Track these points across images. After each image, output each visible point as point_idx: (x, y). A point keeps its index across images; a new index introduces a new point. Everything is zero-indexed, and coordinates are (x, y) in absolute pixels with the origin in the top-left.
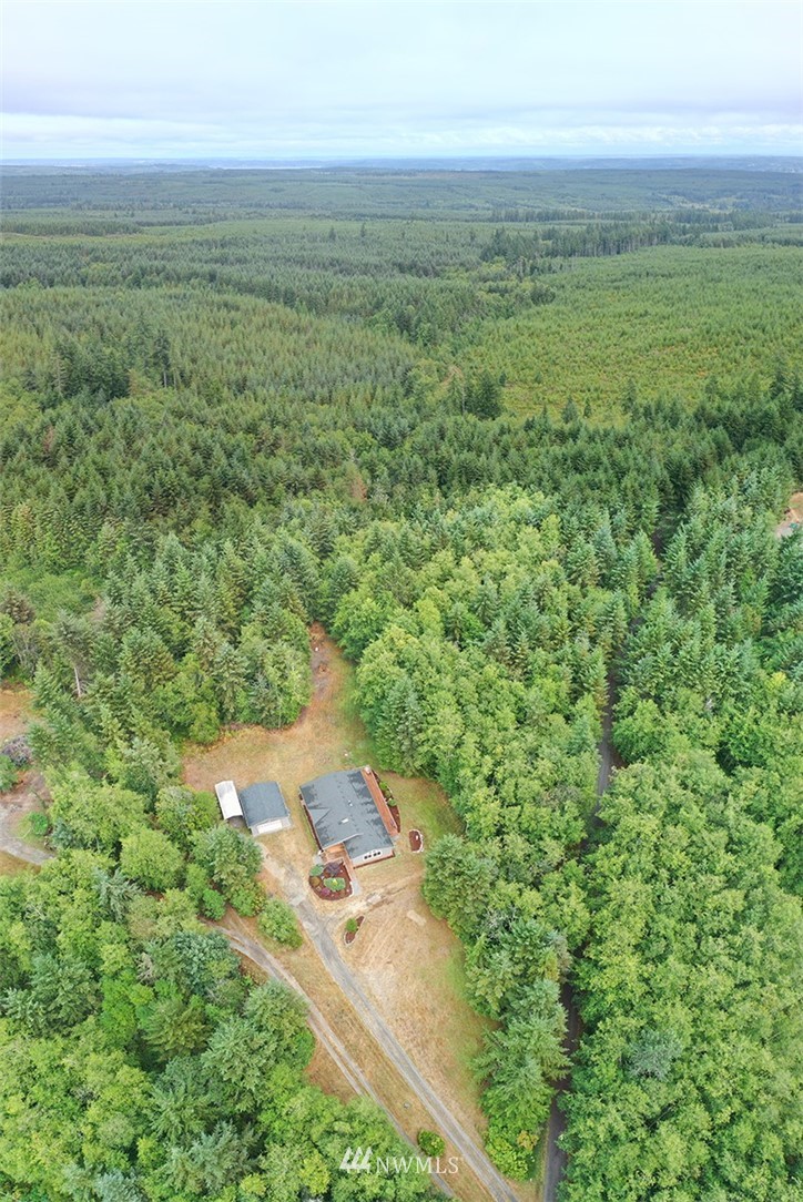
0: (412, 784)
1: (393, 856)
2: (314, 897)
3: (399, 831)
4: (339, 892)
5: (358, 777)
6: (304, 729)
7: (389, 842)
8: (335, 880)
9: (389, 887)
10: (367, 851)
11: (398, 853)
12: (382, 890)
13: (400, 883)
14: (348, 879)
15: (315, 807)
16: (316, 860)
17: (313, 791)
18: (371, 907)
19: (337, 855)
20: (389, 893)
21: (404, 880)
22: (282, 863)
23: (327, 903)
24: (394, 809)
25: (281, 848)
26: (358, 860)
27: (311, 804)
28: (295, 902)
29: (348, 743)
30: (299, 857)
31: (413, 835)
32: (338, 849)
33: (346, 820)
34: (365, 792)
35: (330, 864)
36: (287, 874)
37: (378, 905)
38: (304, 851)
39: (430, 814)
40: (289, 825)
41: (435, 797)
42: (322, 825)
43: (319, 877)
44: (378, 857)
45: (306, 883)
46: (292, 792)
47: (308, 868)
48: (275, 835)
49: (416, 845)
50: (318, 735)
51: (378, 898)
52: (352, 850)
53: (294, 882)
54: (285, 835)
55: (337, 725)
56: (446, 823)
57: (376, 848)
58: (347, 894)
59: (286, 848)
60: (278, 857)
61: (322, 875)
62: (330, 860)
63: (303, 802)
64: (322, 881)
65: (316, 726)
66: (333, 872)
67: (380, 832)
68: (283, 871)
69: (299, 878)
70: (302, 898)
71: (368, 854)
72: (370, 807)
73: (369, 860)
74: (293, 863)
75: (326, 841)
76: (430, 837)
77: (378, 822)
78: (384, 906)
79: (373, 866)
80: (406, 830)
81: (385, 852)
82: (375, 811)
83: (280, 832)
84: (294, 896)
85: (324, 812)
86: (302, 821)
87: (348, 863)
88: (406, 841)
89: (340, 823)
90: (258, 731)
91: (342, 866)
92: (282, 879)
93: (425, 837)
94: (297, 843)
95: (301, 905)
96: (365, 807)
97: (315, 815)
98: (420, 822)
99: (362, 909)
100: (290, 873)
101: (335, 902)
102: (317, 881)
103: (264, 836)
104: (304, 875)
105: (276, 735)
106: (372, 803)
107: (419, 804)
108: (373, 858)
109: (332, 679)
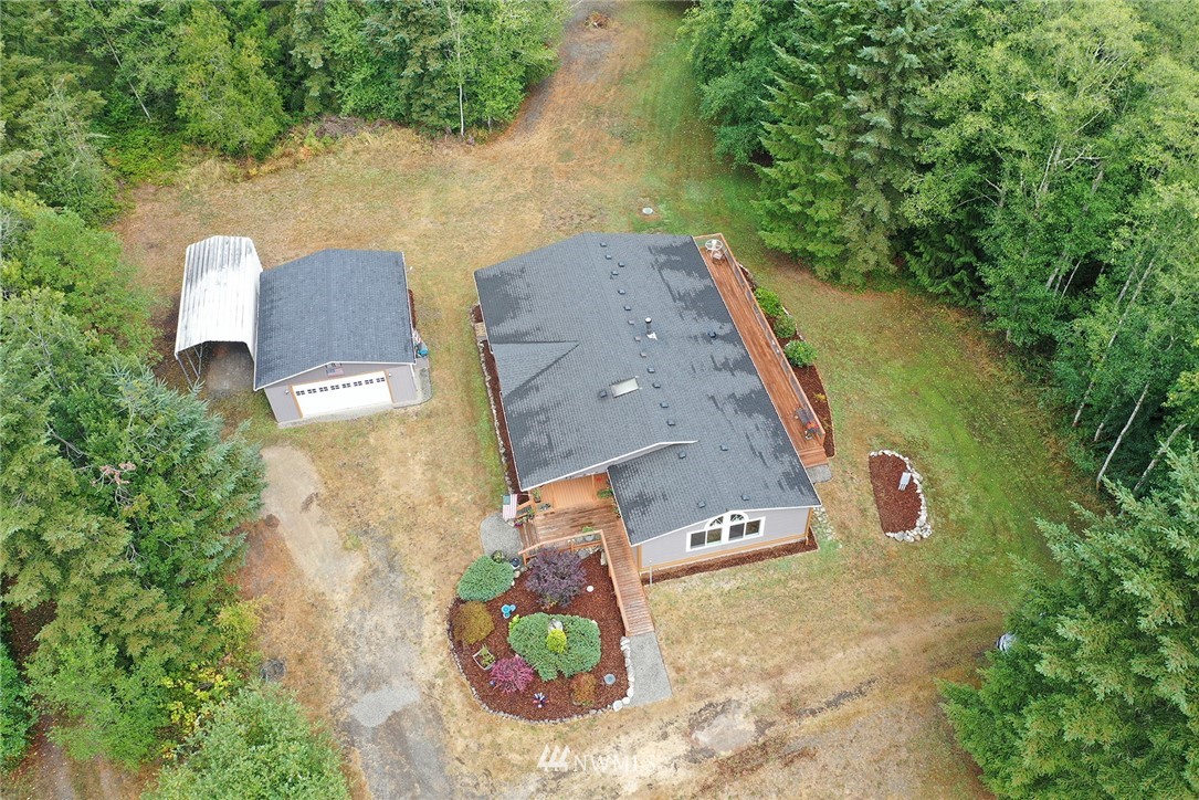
0: (863, 306)
1: (808, 544)
2: (458, 695)
3: (829, 451)
4: (566, 682)
5: (686, 258)
6: (533, 142)
7: (799, 481)
8: (556, 628)
9: (793, 679)
10: (702, 510)
11: (827, 535)
12: (760, 693)
13: (841, 665)
14: (614, 627)
15: (516, 338)
16: (496, 534)
17: (518, 287)
18: (707, 773)
19: (580, 519)
20: (792, 709)
21: (855, 652)
22: (360, 532)
23: (512, 730)
24: (806, 372)
25: (369, 476)
26: (668, 547)
27: (507, 327)
28: (368, 710)
29: (655, 182)
30: (432, 514)
31: (885, 471)
32: (586, 498)
33: (628, 387)
34: (708, 303)
35: (547, 556)
36: (364, 580)
37: (741, 764)
38: (454, 497)
39: (935, 401)
40: (417, 399)
41: (952, 354)
42: (533, 401)
43: (492, 606)
44: (748, 543)
45: (434, 629)
46: (452, 294)
47: (456, 561)
48: (358, 428)
49: (899, 509)
50: (566, 156)
51: (739, 728)
52: (643, 502)
53: (385, 618)
54: (395, 429)
55: (626, 138)
56: (1004, 437)
57: (746, 501)
58: (604, 697)
59: (387, 477)
60: (348, 510)
61: (507, 597)
62: (549, 536)
63: (481, 330)
64: (501, 624)
65: (563, 136)
66: (553, 589)
67: (763, 442)
68: (355, 565)
69: (411, 601)
70: (401, 695)
71: (707, 526)
72: (730, 352)
73: (709, 551)
74: (400, 538)
75: (539, 460)
76: (948, 484)
77: (754, 403)
78: (772, 773)
79: (726, 581)
80: (856, 452)
81: (779, 524)
82: (744, 365)
83: (376, 421)
84: (372, 681)
85: (547, 353)
86: (468, 389)
87: (623, 556)
88: (858, 491)
89: (604, 396)
90: (402, 139)
91: (594, 568)
92: (339, 598)
93: (932, 482)
94: (433, 464)
95: (393, 729)
96: (706, 350)
97: (514, 364)
98: (908, 428)
99: (666, 776)
100: (379, 580)
101: (546, 728)
102: (481, 622)
103: (317, 428)
104: (432, 588)
105: (451, 153)
106: (733, 338)
107: (895, 368)
108: (727, 545)
109: (622, 45)
